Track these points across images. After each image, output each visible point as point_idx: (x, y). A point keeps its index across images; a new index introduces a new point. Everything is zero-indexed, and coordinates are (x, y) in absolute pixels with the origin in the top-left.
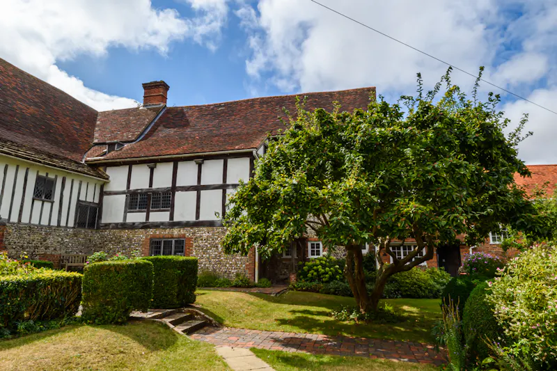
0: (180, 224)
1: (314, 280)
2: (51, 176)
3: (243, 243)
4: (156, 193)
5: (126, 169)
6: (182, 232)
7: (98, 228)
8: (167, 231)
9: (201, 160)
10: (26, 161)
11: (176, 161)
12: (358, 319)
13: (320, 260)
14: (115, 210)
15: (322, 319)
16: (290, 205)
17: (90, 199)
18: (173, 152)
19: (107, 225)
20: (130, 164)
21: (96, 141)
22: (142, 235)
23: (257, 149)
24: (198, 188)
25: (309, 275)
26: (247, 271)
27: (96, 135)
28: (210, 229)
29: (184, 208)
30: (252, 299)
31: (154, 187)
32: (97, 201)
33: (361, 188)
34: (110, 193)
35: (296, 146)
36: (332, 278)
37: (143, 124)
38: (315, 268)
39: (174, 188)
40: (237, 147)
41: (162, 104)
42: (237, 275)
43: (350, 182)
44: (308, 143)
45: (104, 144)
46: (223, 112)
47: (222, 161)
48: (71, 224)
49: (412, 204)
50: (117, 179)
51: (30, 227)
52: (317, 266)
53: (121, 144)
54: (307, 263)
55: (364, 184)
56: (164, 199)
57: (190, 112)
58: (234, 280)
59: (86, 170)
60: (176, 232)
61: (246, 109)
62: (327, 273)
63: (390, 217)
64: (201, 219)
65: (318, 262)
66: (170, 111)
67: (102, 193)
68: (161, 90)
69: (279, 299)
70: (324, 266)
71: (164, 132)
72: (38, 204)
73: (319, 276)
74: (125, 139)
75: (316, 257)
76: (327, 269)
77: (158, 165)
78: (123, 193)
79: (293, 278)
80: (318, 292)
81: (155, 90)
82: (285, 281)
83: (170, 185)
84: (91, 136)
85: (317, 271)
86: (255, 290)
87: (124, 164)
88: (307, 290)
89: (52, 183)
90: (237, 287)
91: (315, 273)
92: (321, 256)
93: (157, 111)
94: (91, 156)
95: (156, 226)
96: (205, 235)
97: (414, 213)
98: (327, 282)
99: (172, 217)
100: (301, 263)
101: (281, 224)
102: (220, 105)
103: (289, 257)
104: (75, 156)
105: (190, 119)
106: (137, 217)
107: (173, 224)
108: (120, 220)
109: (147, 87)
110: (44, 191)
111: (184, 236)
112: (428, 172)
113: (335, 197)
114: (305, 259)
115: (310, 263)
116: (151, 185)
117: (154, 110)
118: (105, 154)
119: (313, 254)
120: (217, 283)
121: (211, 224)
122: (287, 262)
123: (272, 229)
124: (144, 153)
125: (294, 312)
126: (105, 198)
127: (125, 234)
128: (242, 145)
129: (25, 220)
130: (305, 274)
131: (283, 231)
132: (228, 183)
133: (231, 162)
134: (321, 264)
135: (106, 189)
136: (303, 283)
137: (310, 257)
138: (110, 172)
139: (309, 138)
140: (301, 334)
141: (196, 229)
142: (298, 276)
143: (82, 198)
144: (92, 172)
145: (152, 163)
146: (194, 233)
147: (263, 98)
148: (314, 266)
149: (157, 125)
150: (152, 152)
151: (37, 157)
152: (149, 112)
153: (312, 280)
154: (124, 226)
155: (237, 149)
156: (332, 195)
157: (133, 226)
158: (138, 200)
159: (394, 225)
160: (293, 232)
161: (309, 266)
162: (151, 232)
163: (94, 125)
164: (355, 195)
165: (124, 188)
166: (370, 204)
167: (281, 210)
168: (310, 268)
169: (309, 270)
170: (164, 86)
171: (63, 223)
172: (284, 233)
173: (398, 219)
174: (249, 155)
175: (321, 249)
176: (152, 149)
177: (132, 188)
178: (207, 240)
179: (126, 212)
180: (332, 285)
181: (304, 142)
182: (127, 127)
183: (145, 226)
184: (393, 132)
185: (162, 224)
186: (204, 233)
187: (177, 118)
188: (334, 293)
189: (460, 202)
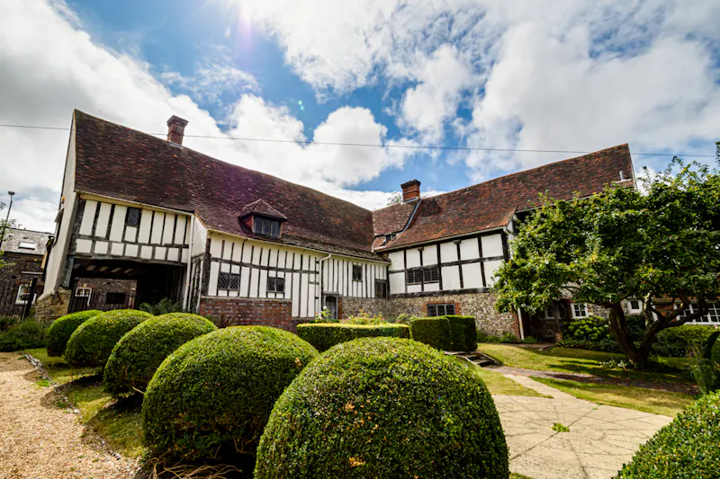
0: (448, 293)
1: (582, 339)
2: (360, 264)
3: (512, 305)
4: (426, 269)
5: (402, 253)
6: (451, 298)
7: (389, 298)
8: (439, 298)
9: (458, 241)
10: (346, 258)
11: (438, 244)
12: (627, 367)
13: (586, 320)
14: (398, 284)
15: (591, 367)
16: (545, 277)
17: (381, 278)
18: (436, 236)
19: (394, 296)
20: (405, 249)
21: (376, 234)
22: (421, 302)
23: (506, 226)
24: (460, 263)
25: (576, 334)
26: (513, 330)
27: (375, 230)
28: (474, 295)
29: (450, 279)
30: (523, 351)
31: (425, 264)
32: (385, 279)
33: (603, 262)
34: (393, 272)
35: (544, 230)
36: (602, 336)
37: (406, 217)
38: (581, 327)
39: (440, 265)
40: (488, 226)
41: (417, 198)
42: (504, 333)
43: (593, 257)
44: (554, 228)
45: (382, 235)
46: (468, 195)
47: (476, 240)
48: (373, 296)
49: (651, 270)
50: (397, 261)
51: (353, 299)
52: (583, 325)
53: (394, 235)
54: (572, 323)
55: (605, 258)
56: (433, 274)
57: (440, 200)
58: (502, 338)
59: (376, 257)
60: (446, 298)
61: (490, 189)
62: (595, 332)
63: (633, 281)
64: (466, 287)
65: (584, 322)
66: (424, 202)
67: (388, 273)
68: (415, 186)
69: (547, 352)
70: (591, 326)
71: (422, 221)
72: (355, 283)
73: (587, 334)
74: (395, 230)
75: (581, 317)
76: (595, 328)
77: (425, 248)
78: (402, 271)
79: (559, 336)
80: (587, 349)
81: (411, 187)
82: (552, 340)
83: (436, 263)
84: (372, 231)
85: (583, 330)
86: (523, 346)
87: (400, 249)
88: (575, 347)
89: (360, 269)
90: (505, 342)
91: (582, 332)
92: (587, 316)
93: (414, 204)
94: (377, 246)
95: (431, 294)
96: (470, 301)
97: (652, 278)
98: (595, 340)
99: (441, 287)
100: (565, 323)
101: (540, 291)
102: (465, 190)
103: (553, 318)
104: (366, 248)
105: (442, 206)
106: (415, 289)
107: (443, 293)
108: (403, 292)
109: (404, 187)
110: (357, 275)
111: (453, 301)
112: (664, 244)
113: (582, 270)
114: (569, 319)
115: (576, 323)
116: (422, 264)
117: (412, 203)
118: (384, 244)
119: (577, 314)
120: (487, 340)
121: (474, 291)
122: (551, 323)
123: (533, 294)
124: (413, 241)
125: (562, 361)
126: (390, 275)
127: (408, 301)
128: (492, 224)
129: (350, 295)
130: (571, 333)
131: (542, 296)
132: (484, 256)
133: (484, 239)
134: (588, 324)
135: (391, 269)
136: (569, 341)
137: (575, 317)
138: (391, 256)
139: (554, 224)
140: (570, 373)
141: (462, 296)
142: (564, 335)
143: (377, 278)
144: (380, 258)
145: (421, 247)
146: (461, 299)
147: (504, 177)
148: (579, 325)
149: (416, 216)
150: (418, 239)
151: (350, 253)
152: (409, 206)
153: (579, 338)
154: (406, 296)
155: (488, 227)
156: (579, 268)
157: (413, 296)
158: (414, 276)
159: (637, 287)
160: (551, 296)
161: (574, 326)
162: (427, 299)
163: (371, 223)
164: (599, 267)
165: (403, 268)
166: (614, 273)
167: (539, 281)
168: (577, 327)
169: (575, 330)
170: (417, 183)
171: (369, 296)
172: (544, 297)
173: (639, 283)
174: (500, 231)
175: (586, 310)
176: (419, 236)
177: (408, 267)
178: (472, 304)
179: (406, 285)
180: (601, 343)
181: (551, 228)
182: (394, 220)
183: (422, 295)
184: (627, 215)
185: (435, 293)
186: (469, 298)
187: (431, 207)
188: (605, 350)
189: (701, 265)
